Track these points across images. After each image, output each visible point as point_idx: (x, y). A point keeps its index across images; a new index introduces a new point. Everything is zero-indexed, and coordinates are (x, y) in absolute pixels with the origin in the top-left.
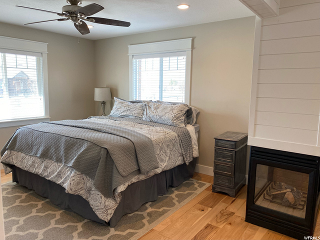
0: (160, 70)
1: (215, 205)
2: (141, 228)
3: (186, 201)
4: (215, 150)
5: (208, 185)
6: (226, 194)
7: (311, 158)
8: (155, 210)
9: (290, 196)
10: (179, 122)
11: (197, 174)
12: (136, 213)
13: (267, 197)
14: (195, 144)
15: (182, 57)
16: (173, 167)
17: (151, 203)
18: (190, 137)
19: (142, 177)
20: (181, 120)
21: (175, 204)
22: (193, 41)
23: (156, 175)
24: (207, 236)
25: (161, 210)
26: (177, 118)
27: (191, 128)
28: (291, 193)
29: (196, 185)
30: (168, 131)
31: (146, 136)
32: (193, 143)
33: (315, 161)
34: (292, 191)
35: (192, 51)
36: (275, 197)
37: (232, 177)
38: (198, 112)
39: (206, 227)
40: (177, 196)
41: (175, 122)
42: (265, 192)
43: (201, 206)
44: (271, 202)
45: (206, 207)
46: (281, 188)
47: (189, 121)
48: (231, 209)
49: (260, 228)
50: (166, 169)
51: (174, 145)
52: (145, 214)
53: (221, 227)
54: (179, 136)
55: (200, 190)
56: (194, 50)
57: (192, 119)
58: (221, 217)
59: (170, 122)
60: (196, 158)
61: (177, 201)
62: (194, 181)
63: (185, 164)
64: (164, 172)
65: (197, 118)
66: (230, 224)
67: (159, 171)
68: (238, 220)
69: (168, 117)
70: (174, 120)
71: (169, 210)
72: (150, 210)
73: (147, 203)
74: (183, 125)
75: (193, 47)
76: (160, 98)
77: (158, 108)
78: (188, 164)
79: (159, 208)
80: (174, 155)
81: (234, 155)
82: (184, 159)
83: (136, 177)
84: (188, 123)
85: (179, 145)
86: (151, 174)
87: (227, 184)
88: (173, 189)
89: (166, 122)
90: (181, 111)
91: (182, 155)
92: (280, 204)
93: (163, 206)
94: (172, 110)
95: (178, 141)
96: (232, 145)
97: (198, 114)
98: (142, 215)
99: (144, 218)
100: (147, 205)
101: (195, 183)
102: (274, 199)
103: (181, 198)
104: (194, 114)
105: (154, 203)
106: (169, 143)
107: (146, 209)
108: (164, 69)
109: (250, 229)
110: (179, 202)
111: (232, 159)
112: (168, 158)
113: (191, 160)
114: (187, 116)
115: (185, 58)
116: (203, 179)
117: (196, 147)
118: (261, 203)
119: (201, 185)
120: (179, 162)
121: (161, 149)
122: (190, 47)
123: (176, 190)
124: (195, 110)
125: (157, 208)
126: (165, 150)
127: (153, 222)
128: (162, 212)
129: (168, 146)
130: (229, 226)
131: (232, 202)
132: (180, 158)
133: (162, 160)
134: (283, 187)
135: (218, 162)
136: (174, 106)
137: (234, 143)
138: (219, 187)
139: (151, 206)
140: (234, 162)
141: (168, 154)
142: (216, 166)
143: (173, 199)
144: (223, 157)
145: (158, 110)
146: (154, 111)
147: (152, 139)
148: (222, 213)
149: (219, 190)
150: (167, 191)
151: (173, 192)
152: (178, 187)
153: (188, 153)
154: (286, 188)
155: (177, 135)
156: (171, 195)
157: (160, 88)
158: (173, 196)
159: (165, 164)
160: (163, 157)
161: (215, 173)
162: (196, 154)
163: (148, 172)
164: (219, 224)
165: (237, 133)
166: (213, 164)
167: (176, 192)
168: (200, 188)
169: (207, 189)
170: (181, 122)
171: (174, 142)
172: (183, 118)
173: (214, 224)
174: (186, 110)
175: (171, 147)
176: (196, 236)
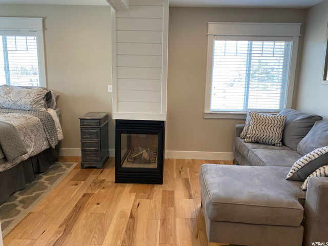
0: (4, 50)
1: (87, 178)
2: (17, 214)
3: (58, 182)
4: (81, 130)
5: (75, 164)
6: (94, 168)
7: (158, 123)
8: (28, 196)
9: (146, 155)
10: (39, 106)
11: (62, 157)
12: (5, 204)
13: (129, 160)
14: (59, 127)
15: (33, 38)
16: (39, 153)
17: (19, 192)
18: (53, 121)
19: (9, 166)
20: (40, 104)
21: (47, 187)
22: (44, 21)
23: (23, 162)
24: (86, 202)
25: (34, 195)
26: (36, 103)
27: (52, 112)
28: (146, 153)
29: (64, 167)
30: (29, 116)
31: (6, 123)
32: (57, 127)
33: (161, 124)
34: (147, 151)
35: (44, 32)
36: (135, 159)
37: (98, 151)
38: (57, 95)
39: (84, 196)
40: (46, 179)
41: (34, 106)
42: (128, 157)
43: (74, 182)
44: (133, 163)
45: (79, 182)
46: (139, 151)
47: (49, 105)
48: (102, 177)
49: (128, 185)
50: (33, 155)
51: (38, 130)
52: (16, 202)
53: (97, 192)
54: (41, 120)
55: (69, 170)
56: (46, 31)
57: (52, 103)
58: (94, 186)
59: (28, 107)
60: (61, 140)
61: (49, 183)
62: (61, 164)
63: (51, 147)
64: (31, 158)
65: (56, 101)
66: (103, 188)
67: (26, 157)
68: (110, 184)
69: (26, 101)
70: (33, 105)
71: (43, 193)
72: (20, 198)
73: (15, 193)
74: (43, 109)
75: (44, 28)
76: (7, 82)
77: (10, 93)
78: (54, 147)
79: (31, 194)
80: (39, 140)
81: (99, 132)
82: (49, 143)
83: (2, 165)
84: (49, 107)
85: (43, 130)
86: (18, 161)
87: (95, 159)
88: (40, 175)
89: (22, 108)
90: (40, 94)
91: (47, 139)
92: (139, 163)
93: (34, 191)
94: (29, 94)
95: (41, 126)
96: (97, 123)
97: (57, 98)
98: (14, 204)
99: (17, 206)
100: (16, 195)
101: (62, 165)
102: (135, 160)
103: (52, 181)
104: (54, 98)
105: (23, 191)
106: (34, 128)
107: (16, 198)
108: (8, 49)
109: (120, 187)
110: (51, 184)
111: (97, 136)
112: (33, 144)
113: (57, 143)
114: (47, 100)
115: (36, 38)
116: (68, 160)
117: (60, 130)
118: (126, 165)
119: (69, 166)
120: (45, 146)
121: (25, 134)
122: (41, 27)
123: (44, 175)
124: (54, 94)
125: (28, 194)
126: (29, 136)
127: (29, 206)
128: (35, 196)
129: (32, 131)
130: (103, 190)
131: (101, 172)
132: (45, 142)
133: (28, 146)
134: (140, 150)
135: (85, 140)
136: (30, 90)
137: (98, 121)
138: (87, 162)
139: (20, 194)
140: (99, 138)
141: (33, 140)
142: (83, 145)
143: (44, 183)
144: (89, 135)
145: (10, 95)
146: (5, 96)
147: (14, 125)
148: (95, 183)
149: (87, 166)
150: (35, 177)
151: (41, 178)
152: (45, 172)
153: (53, 137)
154: (142, 150)
155: (39, 120)
156: (40, 181)
157: (5, 70)
158: (43, 180)
159: (32, 150)
160: (28, 143)
161: (83, 151)
162: (60, 136)
163: (14, 160)
164: (94, 190)
165: (99, 113)
166: (80, 143)
167: (45, 177)
168: (69, 168)
169: (76, 168)
170: (42, 106)
171: (37, 126)
172: (43, 102)
173: (90, 192)
174: (45, 93)
175: (35, 132)
176: (76, 205)
